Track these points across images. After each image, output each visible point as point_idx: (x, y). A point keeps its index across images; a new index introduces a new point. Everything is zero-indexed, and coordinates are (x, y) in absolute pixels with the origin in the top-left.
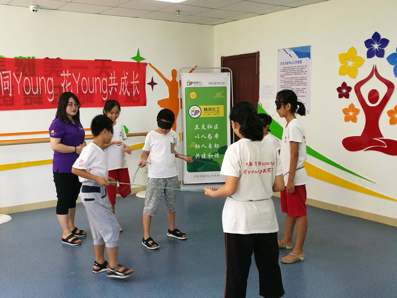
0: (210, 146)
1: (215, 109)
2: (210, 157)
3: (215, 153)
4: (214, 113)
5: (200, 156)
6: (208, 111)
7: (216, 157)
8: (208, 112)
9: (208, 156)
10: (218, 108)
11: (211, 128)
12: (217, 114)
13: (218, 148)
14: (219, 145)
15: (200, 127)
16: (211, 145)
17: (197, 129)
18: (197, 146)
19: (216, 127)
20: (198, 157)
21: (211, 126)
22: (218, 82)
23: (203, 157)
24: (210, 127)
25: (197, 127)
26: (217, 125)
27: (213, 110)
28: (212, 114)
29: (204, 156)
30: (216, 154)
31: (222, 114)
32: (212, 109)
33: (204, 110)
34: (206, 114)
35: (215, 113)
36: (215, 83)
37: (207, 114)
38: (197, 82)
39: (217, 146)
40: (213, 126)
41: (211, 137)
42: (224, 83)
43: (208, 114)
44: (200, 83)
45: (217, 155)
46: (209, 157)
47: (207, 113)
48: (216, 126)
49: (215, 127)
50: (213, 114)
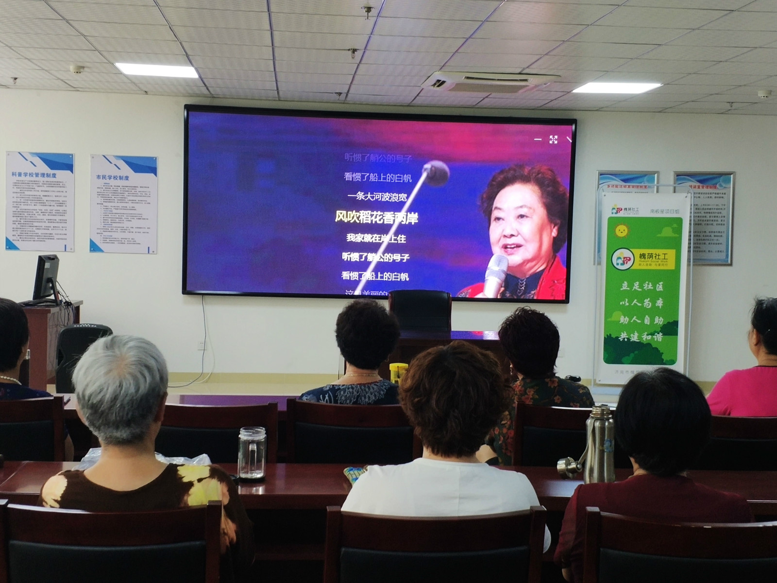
0: (647, 321)
1: (659, 255)
2: (646, 338)
3: (655, 332)
4: (658, 263)
5: (627, 337)
6: (647, 258)
7: (657, 340)
8: (646, 260)
9: (643, 337)
10: (665, 254)
11: (650, 288)
12: (663, 265)
13: (661, 323)
14: (663, 320)
15: (631, 285)
16: (649, 318)
17: (625, 288)
18: (624, 320)
19: (660, 287)
20: (624, 338)
21: (650, 285)
22: (668, 210)
23: (632, 340)
24: (648, 286)
25: (625, 286)
26: (662, 284)
27: (656, 257)
28: (653, 264)
29: (635, 338)
30: (656, 334)
31: (671, 266)
32: (654, 256)
33: (640, 257)
34: (642, 263)
35: (660, 262)
36: (662, 212)
37: (645, 265)
38: (630, 209)
39: (659, 321)
40: (654, 286)
41: (649, 304)
42: (677, 211)
43: (647, 265)
44: (636, 209)
45: (659, 337)
46: (644, 339)
47: (644, 261)
48: (660, 285)
49: (658, 287)
50: (656, 265)
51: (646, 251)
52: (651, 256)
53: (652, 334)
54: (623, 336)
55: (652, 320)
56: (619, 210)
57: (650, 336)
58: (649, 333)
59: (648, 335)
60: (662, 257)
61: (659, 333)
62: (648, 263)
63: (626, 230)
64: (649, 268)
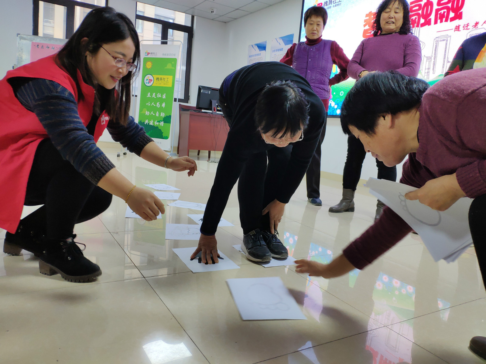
51: (159, 76)
52: (161, 79)
53: (159, 122)
54: (146, 122)
55: (160, 114)
56: (149, 53)
57: (158, 123)
58: (158, 121)
59: (157, 122)
60: (166, 80)
61: (162, 122)
62: (160, 83)
63: (151, 65)
64: (160, 85)
